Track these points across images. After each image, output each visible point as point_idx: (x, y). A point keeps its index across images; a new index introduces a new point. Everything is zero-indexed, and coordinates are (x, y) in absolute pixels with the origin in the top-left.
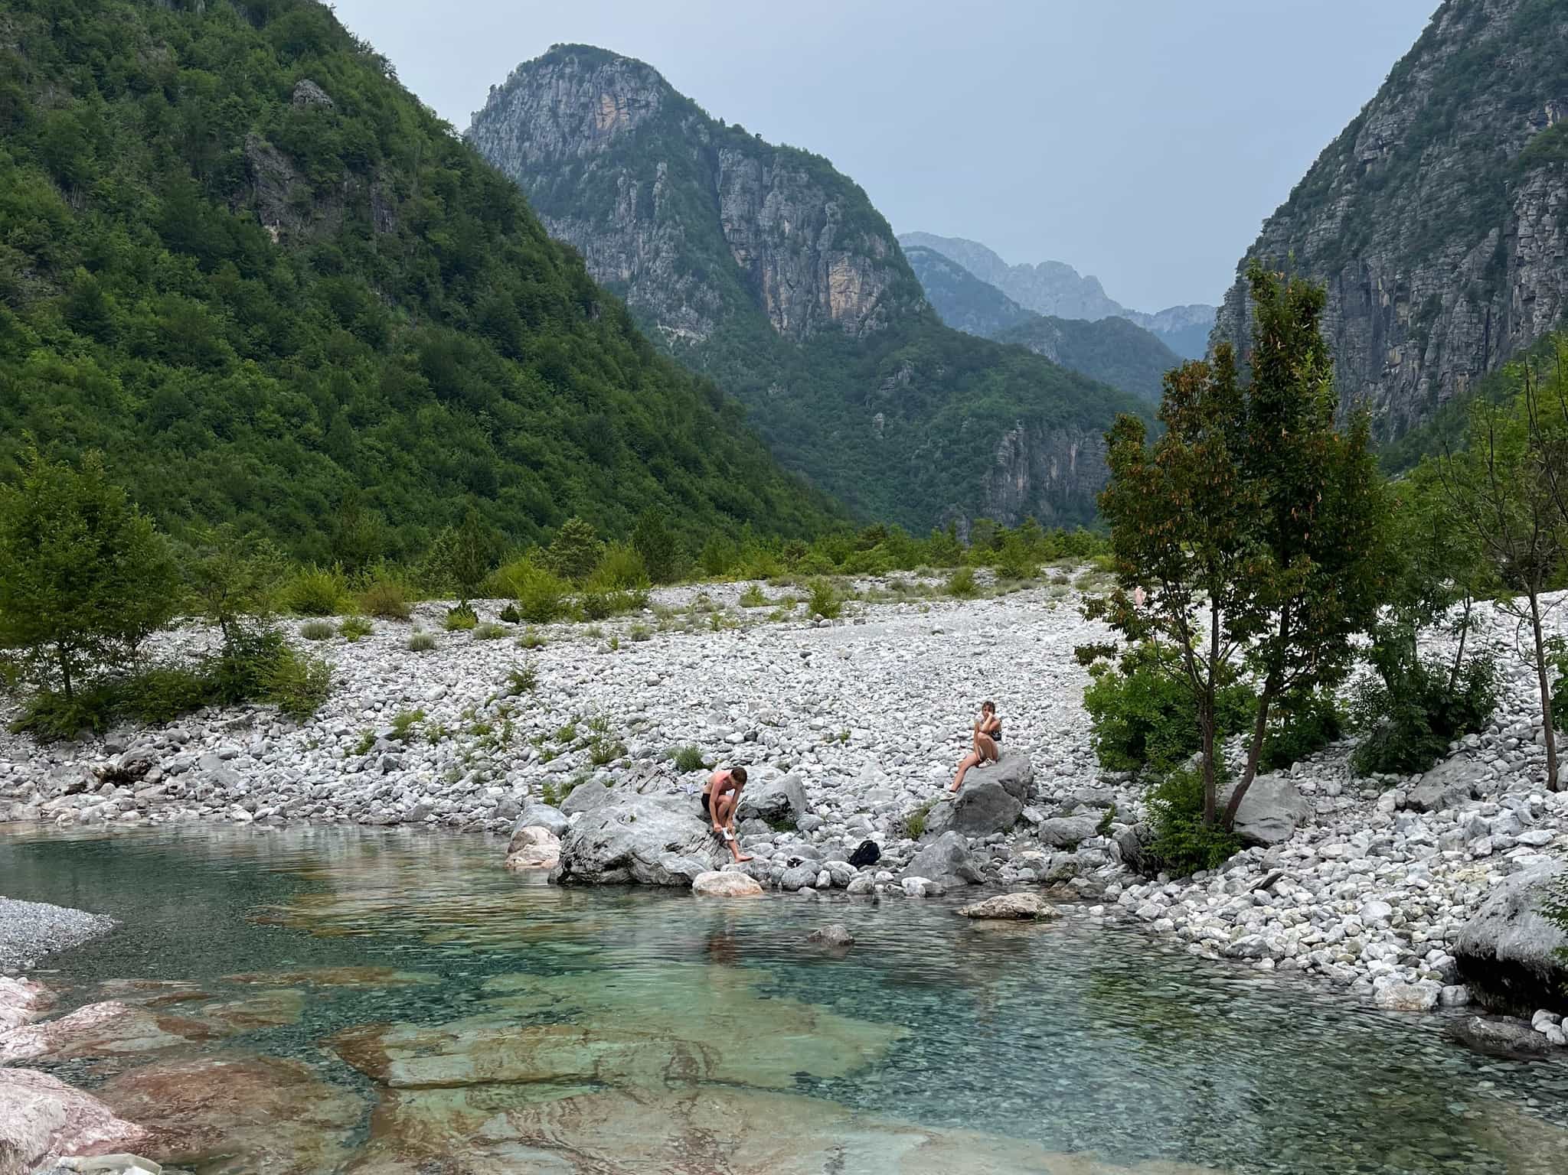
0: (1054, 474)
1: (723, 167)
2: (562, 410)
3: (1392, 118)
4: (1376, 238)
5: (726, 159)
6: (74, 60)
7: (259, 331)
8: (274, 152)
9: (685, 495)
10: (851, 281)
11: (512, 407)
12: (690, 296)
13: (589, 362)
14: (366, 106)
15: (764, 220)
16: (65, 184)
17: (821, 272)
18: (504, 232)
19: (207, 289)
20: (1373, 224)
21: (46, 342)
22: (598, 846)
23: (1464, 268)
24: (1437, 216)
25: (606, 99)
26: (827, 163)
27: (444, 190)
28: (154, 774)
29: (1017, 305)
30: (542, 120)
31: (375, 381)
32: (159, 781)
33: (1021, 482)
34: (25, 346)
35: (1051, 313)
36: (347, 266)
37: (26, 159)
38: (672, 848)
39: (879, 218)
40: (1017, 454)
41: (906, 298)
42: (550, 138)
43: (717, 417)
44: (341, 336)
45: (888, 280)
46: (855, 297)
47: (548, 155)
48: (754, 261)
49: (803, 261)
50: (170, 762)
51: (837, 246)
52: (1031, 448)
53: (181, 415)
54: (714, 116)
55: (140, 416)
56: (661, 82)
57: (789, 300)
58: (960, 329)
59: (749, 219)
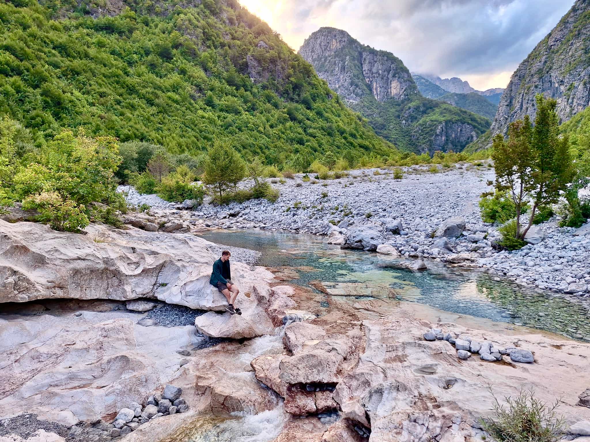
0: (453, 136)
1: (364, 57)
2: (321, 123)
3: (560, 33)
4: (554, 67)
5: (364, 55)
6: (208, 40)
7: (249, 104)
8: (253, 60)
9: (351, 144)
10: (397, 85)
11: (308, 122)
12: (354, 91)
13: (328, 110)
14: (276, 47)
15: (374, 70)
16: (206, 70)
17: (389, 84)
18: (308, 77)
19: (237, 95)
20: (553, 64)
21: (201, 108)
22: (354, 237)
23: (582, 75)
24: (574, 60)
25: (334, 40)
26: (392, 54)
27: (293, 67)
28: (240, 215)
29: (444, 90)
30: (317, 47)
31: (276, 116)
32: (241, 216)
33: (443, 138)
34: (197, 110)
35: (454, 92)
36: (270, 87)
37: (197, 64)
38: (372, 238)
39: (406, 68)
40: (443, 131)
41: (412, 90)
42: (319, 51)
43: (360, 123)
44: (268, 105)
45: (408, 85)
46: (398, 90)
47: (318, 56)
48: (371, 81)
49: (384, 81)
50: (243, 212)
51: (394, 76)
52: (446, 129)
53: (230, 126)
54: (362, 43)
55: (222, 126)
56: (348, 35)
57: (380, 91)
58: (427, 97)
59: (370, 70)
